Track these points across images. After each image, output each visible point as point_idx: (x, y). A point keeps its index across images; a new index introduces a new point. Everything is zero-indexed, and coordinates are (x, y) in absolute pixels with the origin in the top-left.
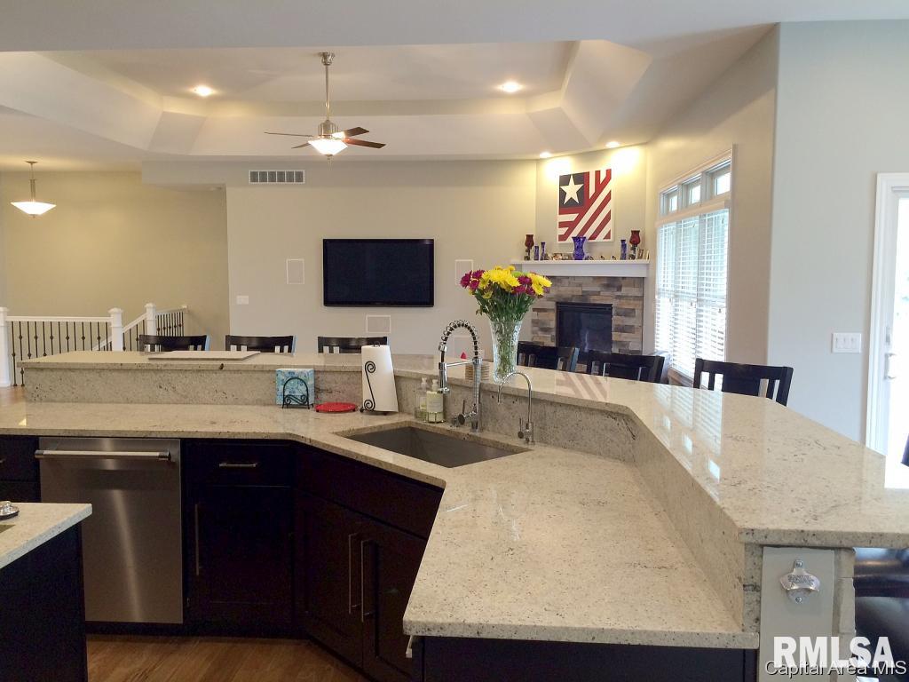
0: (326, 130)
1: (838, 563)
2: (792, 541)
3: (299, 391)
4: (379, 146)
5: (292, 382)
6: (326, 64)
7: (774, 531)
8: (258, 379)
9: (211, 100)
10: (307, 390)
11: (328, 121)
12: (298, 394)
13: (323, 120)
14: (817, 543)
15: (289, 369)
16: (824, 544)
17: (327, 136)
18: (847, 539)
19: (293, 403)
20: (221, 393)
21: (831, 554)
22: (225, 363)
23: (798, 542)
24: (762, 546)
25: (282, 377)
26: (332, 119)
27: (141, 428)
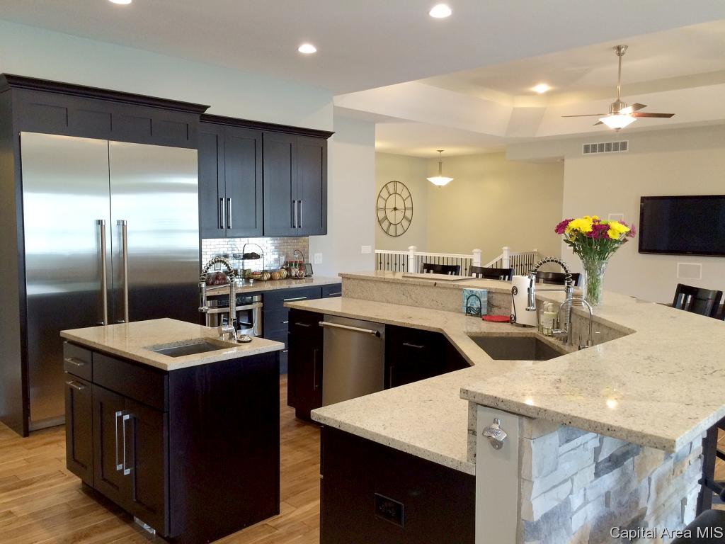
0: (616, 107)
1: (521, 425)
2: (490, 404)
3: (476, 305)
4: (669, 116)
5: (472, 298)
6: (619, 55)
7: (479, 394)
8: (456, 294)
9: (548, 94)
10: (481, 305)
11: (618, 100)
12: (475, 306)
13: (615, 100)
14: (504, 407)
15: (472, 289)
16: (508, 409)
17: (616, 113)
18: (523, 408)
19: (472, 312)
20: (435, 302)
21: (516, 418)
22: (437, 282)
23: (493, 405)
24: (478, 404)
25: (466, 294)
26: (621, 99)
27: (369, 316)
